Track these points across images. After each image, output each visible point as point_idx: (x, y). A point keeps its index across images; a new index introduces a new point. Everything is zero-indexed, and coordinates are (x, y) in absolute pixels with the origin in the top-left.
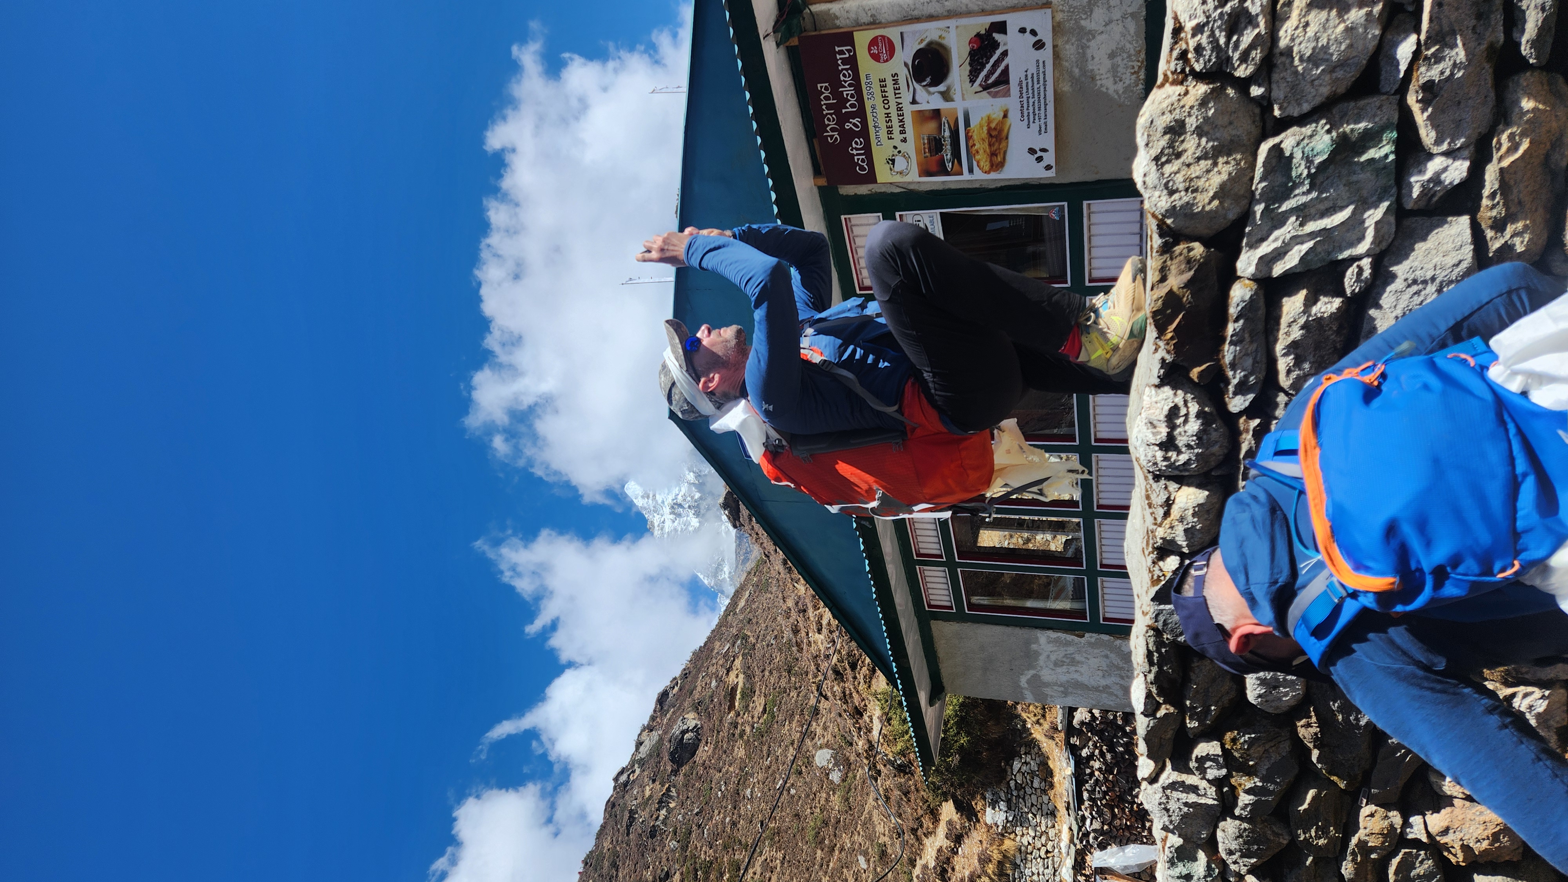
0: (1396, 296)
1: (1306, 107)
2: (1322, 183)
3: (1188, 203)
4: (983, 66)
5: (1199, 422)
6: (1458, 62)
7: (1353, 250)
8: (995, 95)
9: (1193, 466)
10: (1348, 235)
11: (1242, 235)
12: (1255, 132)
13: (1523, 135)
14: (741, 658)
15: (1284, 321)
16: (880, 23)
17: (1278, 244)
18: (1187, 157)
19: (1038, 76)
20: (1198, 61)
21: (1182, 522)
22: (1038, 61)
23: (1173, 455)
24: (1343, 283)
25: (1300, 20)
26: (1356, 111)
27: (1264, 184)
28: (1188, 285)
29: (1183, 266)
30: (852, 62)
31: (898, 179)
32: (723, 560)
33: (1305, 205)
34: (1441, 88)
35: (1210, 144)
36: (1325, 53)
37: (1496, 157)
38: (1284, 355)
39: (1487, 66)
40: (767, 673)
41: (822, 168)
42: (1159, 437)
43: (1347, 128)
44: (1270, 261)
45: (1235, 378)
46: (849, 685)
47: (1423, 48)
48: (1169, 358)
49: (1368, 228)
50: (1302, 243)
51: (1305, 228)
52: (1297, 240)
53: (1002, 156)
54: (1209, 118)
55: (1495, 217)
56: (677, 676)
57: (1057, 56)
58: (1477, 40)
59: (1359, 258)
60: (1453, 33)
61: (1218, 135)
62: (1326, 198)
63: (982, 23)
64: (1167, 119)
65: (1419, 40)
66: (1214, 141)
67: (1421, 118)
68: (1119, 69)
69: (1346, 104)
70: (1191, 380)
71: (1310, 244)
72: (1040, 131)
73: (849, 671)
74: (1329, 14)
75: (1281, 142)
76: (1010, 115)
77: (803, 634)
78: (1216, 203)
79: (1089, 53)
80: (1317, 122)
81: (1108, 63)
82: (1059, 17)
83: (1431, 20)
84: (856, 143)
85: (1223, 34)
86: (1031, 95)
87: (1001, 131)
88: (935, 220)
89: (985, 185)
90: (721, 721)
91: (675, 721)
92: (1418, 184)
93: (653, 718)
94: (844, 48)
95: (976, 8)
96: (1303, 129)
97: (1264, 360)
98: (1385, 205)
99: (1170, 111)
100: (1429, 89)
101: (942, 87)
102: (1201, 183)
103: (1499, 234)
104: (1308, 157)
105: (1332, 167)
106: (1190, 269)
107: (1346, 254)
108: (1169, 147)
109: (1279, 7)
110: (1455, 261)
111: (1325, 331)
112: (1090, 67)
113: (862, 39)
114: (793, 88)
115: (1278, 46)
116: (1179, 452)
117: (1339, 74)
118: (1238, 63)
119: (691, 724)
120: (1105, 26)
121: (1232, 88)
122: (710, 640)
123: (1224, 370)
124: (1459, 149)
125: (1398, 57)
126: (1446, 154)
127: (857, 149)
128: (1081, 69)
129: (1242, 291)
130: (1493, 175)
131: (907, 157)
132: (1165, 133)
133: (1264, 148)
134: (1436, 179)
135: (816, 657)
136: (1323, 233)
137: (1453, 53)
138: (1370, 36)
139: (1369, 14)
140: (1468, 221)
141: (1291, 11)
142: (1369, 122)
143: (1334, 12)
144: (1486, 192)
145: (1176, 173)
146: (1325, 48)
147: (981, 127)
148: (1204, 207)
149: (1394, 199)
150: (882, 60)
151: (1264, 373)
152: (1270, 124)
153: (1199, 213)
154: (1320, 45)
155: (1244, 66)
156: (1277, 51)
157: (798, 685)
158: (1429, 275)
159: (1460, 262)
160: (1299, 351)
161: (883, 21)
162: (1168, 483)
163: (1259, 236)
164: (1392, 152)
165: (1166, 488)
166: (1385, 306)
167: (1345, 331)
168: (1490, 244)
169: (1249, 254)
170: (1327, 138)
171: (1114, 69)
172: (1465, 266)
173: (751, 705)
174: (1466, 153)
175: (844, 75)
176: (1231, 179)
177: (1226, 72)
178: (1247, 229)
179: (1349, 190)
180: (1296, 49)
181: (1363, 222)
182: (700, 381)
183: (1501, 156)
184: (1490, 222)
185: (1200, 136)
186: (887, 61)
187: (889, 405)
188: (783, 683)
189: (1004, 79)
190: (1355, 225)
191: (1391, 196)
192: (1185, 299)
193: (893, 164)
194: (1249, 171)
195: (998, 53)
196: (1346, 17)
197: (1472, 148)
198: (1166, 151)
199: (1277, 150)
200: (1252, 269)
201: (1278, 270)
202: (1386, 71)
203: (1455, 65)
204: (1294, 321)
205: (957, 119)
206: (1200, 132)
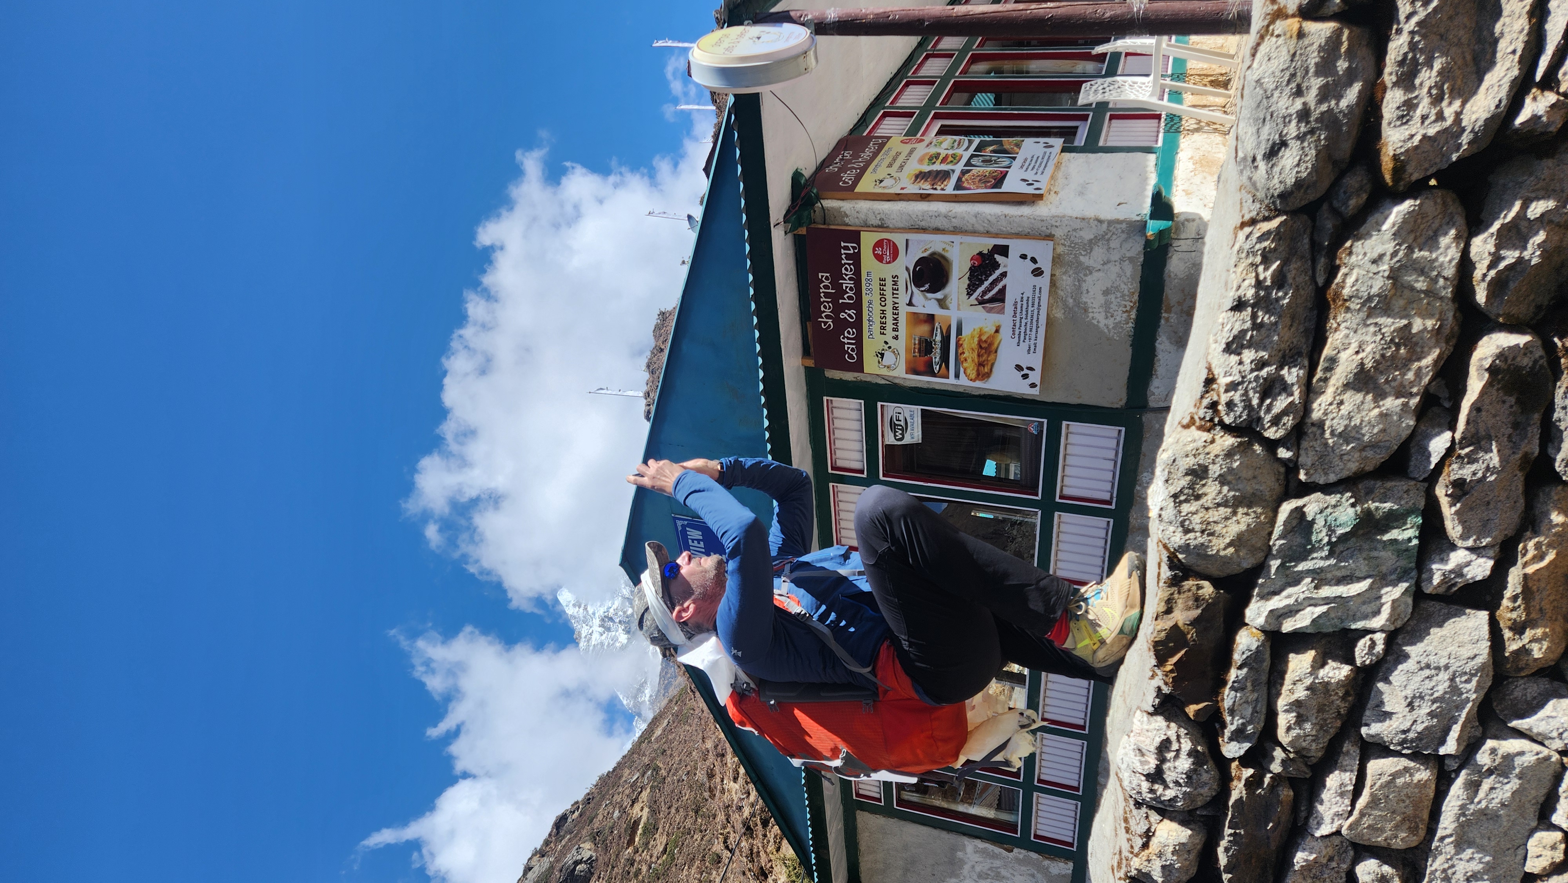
0: (1406, 676)
1: (1332, 478)
2: (1342, 552)
3: (1202, 544)
4: (982, 283)
5: (1191, 760)
6: (1491, 466)
7: (1367, 622)
8: (989, 311)
9: (1179, 804)
10: (1364, 607)
11: (1254, 585)
12: (1278, 489)
13: (1550, 545)
14: (648, 790)
15: (1289, 677)
16: (887, 227)
17: (1291, 601)
18: (1207, 501)
19: (1033, 301)
20: (1227, 414)
21: (1160, 857)
22: (1035, 286)
23: (1159, 788)
24: (1354, 652)
25: (1334, 398)
26: (1382, 491)
27: (1282, 542)
28: (1194, 623)
29: (1190, 603)
30: (856, 258)
31: (884, 372)
32: (645, 682)
33: (1321, 569)
34: (1472, 488)
35: (1232, 493)
36: (1357, 432)
37: (1520, 562)
38: (1286, 711)
39: (1520, 474)
40: (673, 810)
41: (812, 350)
42: (1146, 767)
43: (1373, 505)
44: (1280, 616)
45: (1232, 724)
46: (757, 843)
47: (1457, 446)
48: (1166, 690)
49: (1383, 604)
50: (1315, 605)
51: (1320, 591)
52: (1313, 602)
53: (989, 367)
54: (1233, 469)
55: (1515, 620)
56: (580, 799)
57: (1053, 284)
58: (1512, 448)
59: (1373, 632)
60: (1489, 439)
61: (1240, 486)
62: (1344, 567)
63: (986, 244)
64: (1191, 462)
65: (1453, 438)
66: (1236, 491)
67: (1448, 511)
68: (1112, 306)
69: (1372, 482)
70: (1187, 715)
71: (1324, 608)
72: (1029, 350)
73: (760, 827)
74: (1364, 397)
75: (1304, 506)
76: (1001, 331)
77: (718, 779)
78: (1231, 550)
79: (1085, 286)
80: (1342, 494)
81: (1101, 299)
82: (1060, 249)
83: (1468, 423)
84: (849, 333)
85: (1257, 395)
86: (1024, 316)
87: (991, 345)
88: (915, 415)
89: (969, 391)
90: (617, 856)
91: (570, 849)
92: (1440, 572)
93: (547, 843)
94: (849, 245)
95: (981, 229)
96: (1328, 497)
97: (1264, 711)
98: (1404, 585)
99: (1194, 455)
100: (1460, 488)
101: (939, 295)
102: (1218, 528)
103: (1517, 637)
104: (1330, 526)
105: (1354, 539)
106: (1197, 607)
107: (1359, 625)
108: (1189, 488)
109: (1315, 380)
110: (1471, 654)
111: (1331, 695)
112: (1084, 300)
113: (868, 240)
114: (795, 272)
115: (1310, 417)
116: (1166, 787)
117: (1369, 453)
118: (1269, 424)
119: (586, 855)
120: (1103, 265)
121: (1260, 445)
122: (620, 766)
123: (1221, 713)
124: (1484, 547)
125: (1430, 449)
126: (1470, 549)
127: (848, 338)
128: (1075, 300)
129: (1249, 639)
130: (1517, 578)
131: (896, 354)
132: (1187, 474)
133: (1286, 508)
134: (1458, 571)
135: (728, 807)
136: (1338, 600)
137: (1487, 457)
138: (1404, 425)
139: (1405, 405)
140: (1487, 617)
141: (1326, 387)
142: (1394, 503)
143: (1370, 397)
144: (1508, 593)
145: (1194, 514)
146: (1358, 428)
147: (973, 337)
148: (1218, 551)
149: (1413, 582)
150: (884, 261)
151: (1262, 724)
152: (1293, 485)
153: (1212, 555)
154: (1353, 424)
155: (1275, 428)
156: (1309, 421)
157: (703, 828)
158: (1443, 662)
159: (1475, 656)
160: (1302, 711)
161: (891, 226)
162: (1149, 812)
163: (1272, 590)
164: (1415, 537)
165: (1147, 817)
166: (1394, 683)
167: (1350, 698)
168: (1507, 644)
169: (1259, 604)
170: (1351, 511)
171: (1107, 306)
172: (1480, 661)
173: (652, 843)
174: (1491, 553)
175: (846, 269)
176: (1249, 530)
177: (1255, 429)
178: (1260, 581)
179: (1368, 565)
180: (1328, 423)
181: (1380, 597)
182: (674, 609)
183: (1526, 563)
184: (1509, 623)
185: (1222, 484)
186: (889, 262)
187: (864, 667)
188: (688, 823)
189: (1000, 297)
190: (1372, 599)
191: (1412, 578)
192: (1189, 636)
193: (882, 358)
194: (1268, 525)
195: (998, 273)
196: (1381, 403)
197: (1497, 548)
198: (1186, 491)
199: (1299, 512)
200: (1261, 621)
201: (1288, 626)
202: (1417, 459)
203: (1488, 468)
204: (1300, 680)
205: (950, 326)
206: (1222, 480)
